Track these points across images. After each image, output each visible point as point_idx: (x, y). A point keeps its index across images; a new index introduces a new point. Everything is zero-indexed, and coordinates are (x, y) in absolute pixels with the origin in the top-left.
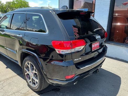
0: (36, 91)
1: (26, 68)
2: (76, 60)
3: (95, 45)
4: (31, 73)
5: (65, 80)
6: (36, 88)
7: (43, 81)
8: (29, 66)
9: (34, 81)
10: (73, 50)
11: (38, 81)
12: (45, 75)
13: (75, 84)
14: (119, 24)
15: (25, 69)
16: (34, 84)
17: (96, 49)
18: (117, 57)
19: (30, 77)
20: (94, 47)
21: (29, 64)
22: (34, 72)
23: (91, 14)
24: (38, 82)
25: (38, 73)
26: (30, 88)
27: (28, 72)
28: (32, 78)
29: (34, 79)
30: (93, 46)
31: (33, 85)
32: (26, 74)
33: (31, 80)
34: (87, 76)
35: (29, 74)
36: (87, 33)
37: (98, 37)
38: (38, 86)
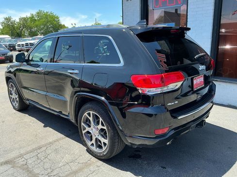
0: (103, 158)
1: (84, 123)
2: (170, 104)
3: (199, 81)
4: (94, 130)
5: (154, 137)
6: (105, 154)
7: (117, 140)
8: (91, 119)
9: (100, 142)
10: (165, 89)
11: (106, 141)
12: (121, 130)
13: (168, 143)
14: (228, 47)
15: (82, 124)
16: (100, 147)
17: (199, 88)
18: (230, 104)
19: (91, 136)
20: (197, 84)
21: (90, 116)
22: (100, 127)
23: (185, 31)
24: (107, 143)
25: (108, 128)
26: (92, 155)
27: (88, 129)
28: (96, 138)
29: (99, 139)
30: (195, 82)
31: (97, 149)
32: (84, 132)
33: (93, 141)
34: (188, 131)
35: (91, 132)
36: (182, 62)
37: (202, 67)
38: (107, 150)
